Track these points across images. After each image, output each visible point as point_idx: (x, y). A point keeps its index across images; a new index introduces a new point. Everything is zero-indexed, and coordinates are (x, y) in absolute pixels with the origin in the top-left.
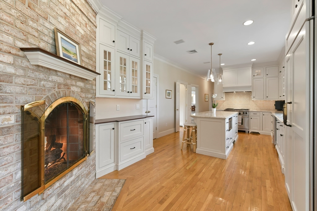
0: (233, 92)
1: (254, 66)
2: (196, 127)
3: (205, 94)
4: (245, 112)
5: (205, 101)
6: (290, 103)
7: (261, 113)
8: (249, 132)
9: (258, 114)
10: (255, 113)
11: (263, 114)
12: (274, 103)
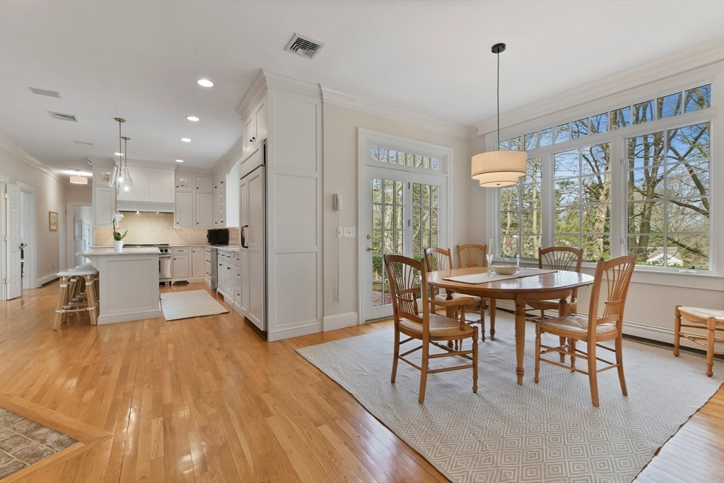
0: (136, 212)
1: (179, 170)
2: (97, 275)
3: (49, 213)
4: (164, 249)
5: (50, 230)
6: (246, 226)
7: (190, 248)
8: (170, 282)
9: (185, 250)
10: (180, 249)
11: (193, 250)
12: (207, 233)
